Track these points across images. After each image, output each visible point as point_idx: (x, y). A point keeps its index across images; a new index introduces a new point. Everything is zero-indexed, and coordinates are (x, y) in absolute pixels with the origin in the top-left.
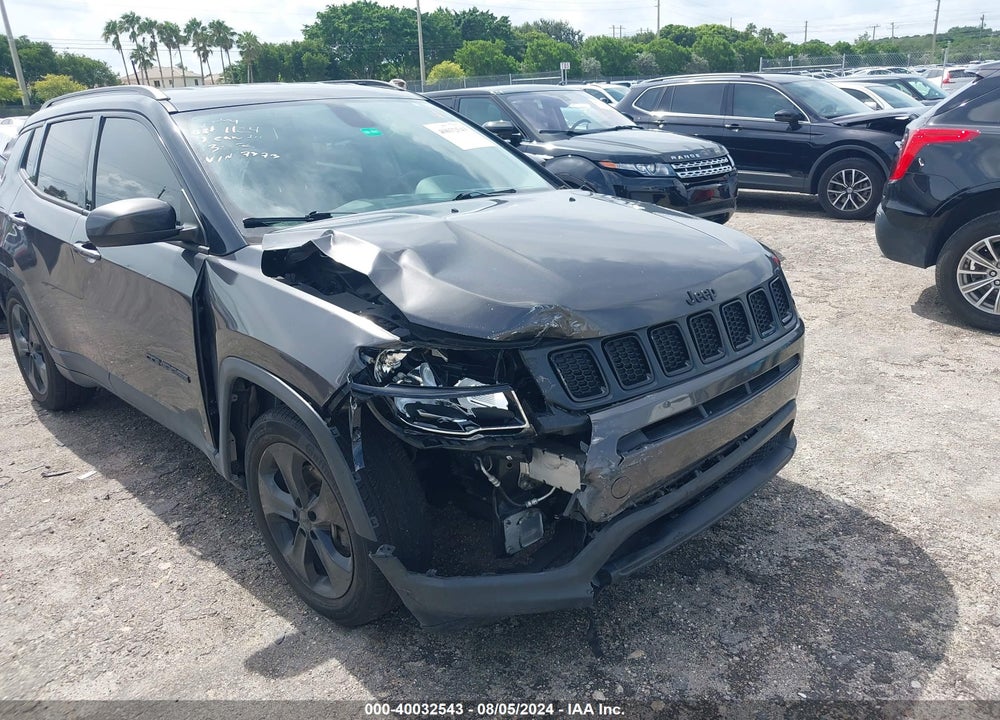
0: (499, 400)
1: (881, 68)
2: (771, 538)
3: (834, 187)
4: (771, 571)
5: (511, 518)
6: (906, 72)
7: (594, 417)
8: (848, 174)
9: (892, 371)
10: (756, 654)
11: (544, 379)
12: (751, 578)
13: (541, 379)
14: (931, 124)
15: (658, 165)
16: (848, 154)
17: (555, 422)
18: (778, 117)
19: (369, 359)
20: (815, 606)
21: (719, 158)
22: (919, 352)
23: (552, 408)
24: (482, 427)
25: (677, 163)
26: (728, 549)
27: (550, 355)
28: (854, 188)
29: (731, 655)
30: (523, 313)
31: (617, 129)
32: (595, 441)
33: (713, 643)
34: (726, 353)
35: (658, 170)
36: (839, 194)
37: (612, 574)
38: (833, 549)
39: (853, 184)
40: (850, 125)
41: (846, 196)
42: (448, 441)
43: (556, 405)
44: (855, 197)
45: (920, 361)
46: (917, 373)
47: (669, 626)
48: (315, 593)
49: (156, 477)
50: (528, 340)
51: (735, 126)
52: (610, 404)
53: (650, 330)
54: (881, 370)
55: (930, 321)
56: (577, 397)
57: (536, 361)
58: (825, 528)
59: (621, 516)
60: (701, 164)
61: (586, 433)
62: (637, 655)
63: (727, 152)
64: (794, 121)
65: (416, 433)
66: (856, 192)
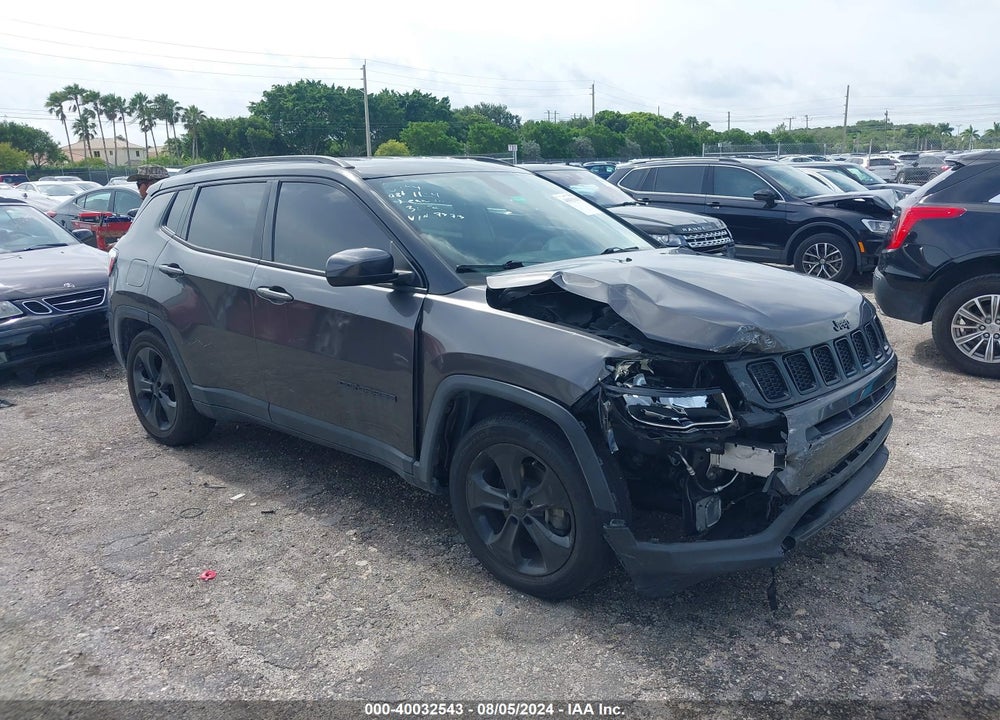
0: (699, 401)
1: (802, 156)
2: (869, 530)
3: (808, 258)
4: (880, 553)
5: (701, 502)
6: (825, 160)
7: (787, 413)
8: (821, 247)
9: (914, 408)
10: (896, 609)
11: (744, 384)
12: (866, 558)
13: (742, 384)
14: (921, 202)
15: (671, 236)
16: (819, 229)
17: (753, 419)
18: (757, 197)
19: (612, 368)
20: (926, 576)
21: (720, 231)
22: (930, 393)
23: (752, 407)
24: (695, 422)
25: (687, 235)
26: (838, 539)
27: (747, 366)
28: (827, 260)
29: (876, 610)
30: (732, 331)
31: (625, 204)
32: (791, 431)
33: (858, 603)
34: (858, 369)
35: (671, 240)
36: (812, 265)
37: (796, 539)
38: (922, 536)
39: (826, 256)
40: (820, 205)
41: (819, 266)
42: (666, 433)
43: (754, 405)
44: (827, 267)
45: (934, 399)
46: (933, 408)
47: (815, 593)
48: (521, 574)
49: (307, 497)
50: (734, 353)
51: (716, 204)
52: (792, 405)
53: (812, 348)
54: (903, 407)
55: (928, 369)
56: (771, 399)
57: (738, 370)
58: (911, 522)
59: (807, 491)
60: (707, 235)
61: (782, 424)
62: (802, 612)
63: (725, 226)
64: (770, 200)
65: (644, 427)
66: (828, 263)
